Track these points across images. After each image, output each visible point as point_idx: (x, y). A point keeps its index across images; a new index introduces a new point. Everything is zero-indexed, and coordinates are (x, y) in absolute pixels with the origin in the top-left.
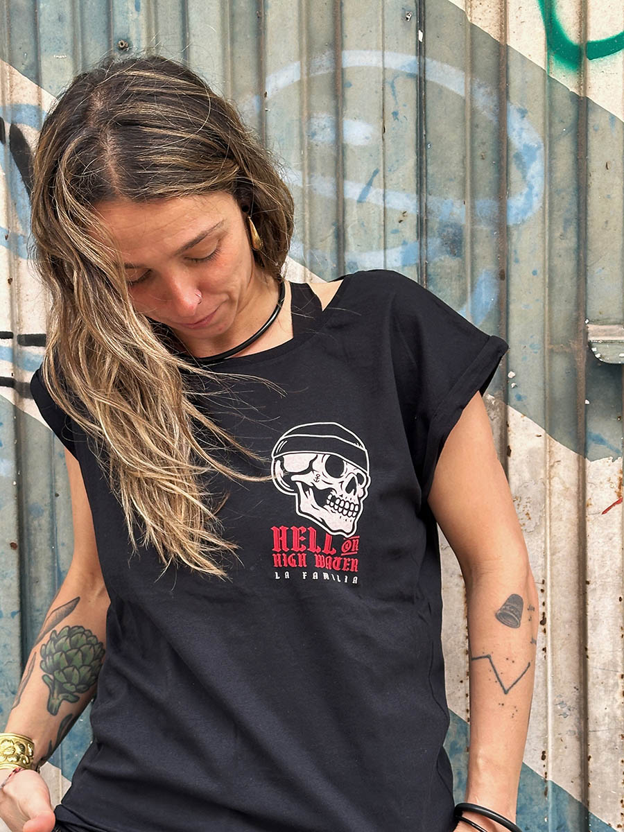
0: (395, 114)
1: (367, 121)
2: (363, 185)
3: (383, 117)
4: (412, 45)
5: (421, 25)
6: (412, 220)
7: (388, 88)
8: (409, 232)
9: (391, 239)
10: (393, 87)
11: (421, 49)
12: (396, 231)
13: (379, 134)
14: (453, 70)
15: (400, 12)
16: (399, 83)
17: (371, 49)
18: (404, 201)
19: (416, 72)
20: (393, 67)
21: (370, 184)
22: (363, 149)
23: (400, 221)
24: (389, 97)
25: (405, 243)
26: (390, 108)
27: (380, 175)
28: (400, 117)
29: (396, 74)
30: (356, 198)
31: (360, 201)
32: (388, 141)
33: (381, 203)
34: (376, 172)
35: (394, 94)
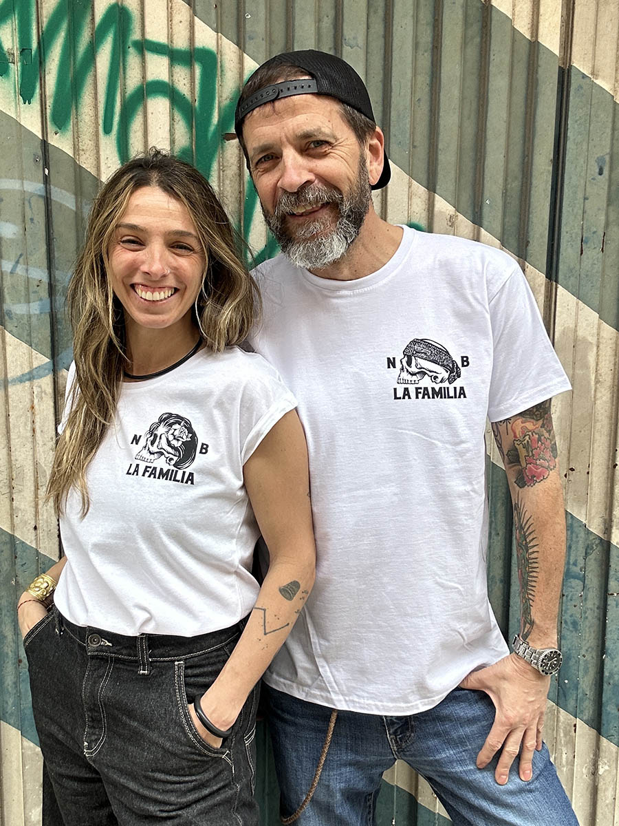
0: (32, 220)
1: (14, 223)
2: (13, 263)
3: (24, 221)
4: (41, 177)
5: (46, 164)
6: (45, 286)
7: (26, 203)
8: (44, 293)
9: (32, 296)
10: (29, 202)
11: (46, 180)
12: (35, 292)
13: (21, 232)
14: (68, 194)
15: (33, 157)
16: (33, 200)
17: (15, 179)
18: (39, 274)
19: (44, 194)
20: (30, 191)
21: (17, 262)
22: (12, 240)
23: (38, 286)
24: (27, 209)
25: (41, 300)
26: (29, 215)
27: (23, 258)
28: (35, 221)
29: (32, 195)
30: (9, 271)
31: (11, 273)
32: (28, 237)
33: (24, 274)
34: (21, 255)
35: (30, 207)
